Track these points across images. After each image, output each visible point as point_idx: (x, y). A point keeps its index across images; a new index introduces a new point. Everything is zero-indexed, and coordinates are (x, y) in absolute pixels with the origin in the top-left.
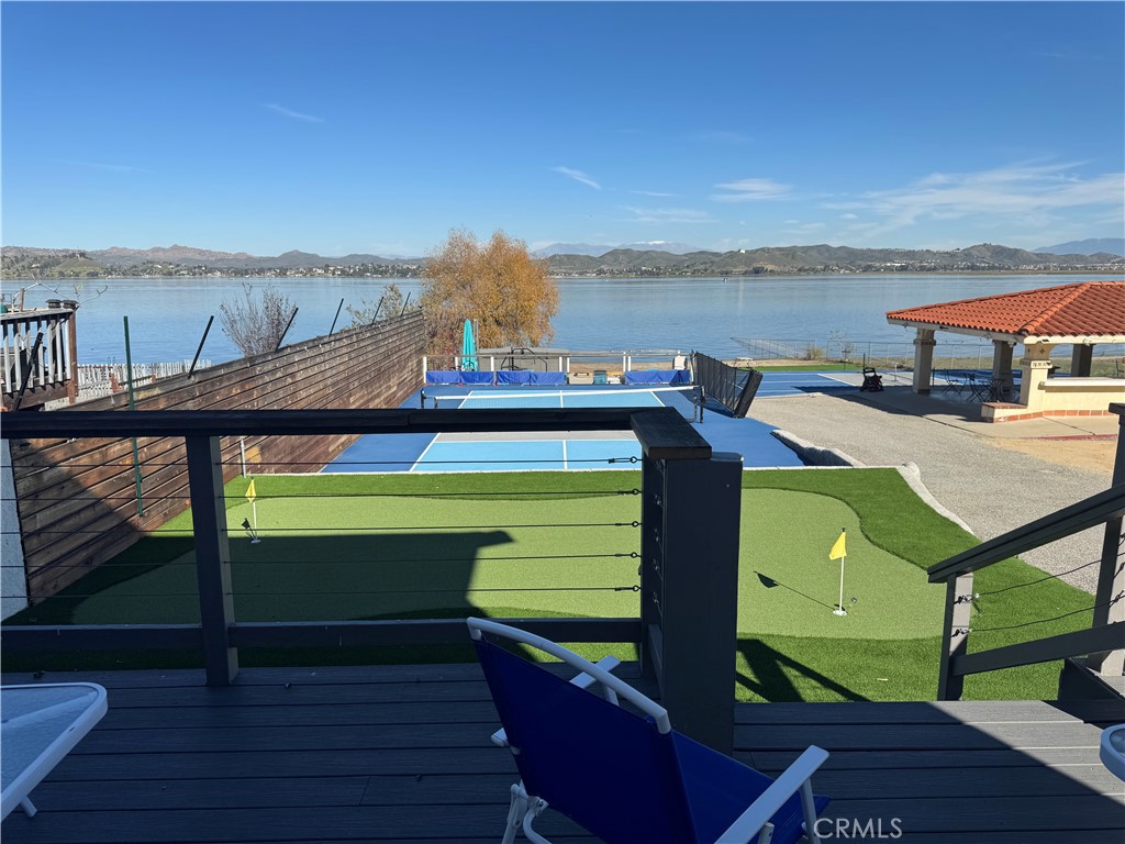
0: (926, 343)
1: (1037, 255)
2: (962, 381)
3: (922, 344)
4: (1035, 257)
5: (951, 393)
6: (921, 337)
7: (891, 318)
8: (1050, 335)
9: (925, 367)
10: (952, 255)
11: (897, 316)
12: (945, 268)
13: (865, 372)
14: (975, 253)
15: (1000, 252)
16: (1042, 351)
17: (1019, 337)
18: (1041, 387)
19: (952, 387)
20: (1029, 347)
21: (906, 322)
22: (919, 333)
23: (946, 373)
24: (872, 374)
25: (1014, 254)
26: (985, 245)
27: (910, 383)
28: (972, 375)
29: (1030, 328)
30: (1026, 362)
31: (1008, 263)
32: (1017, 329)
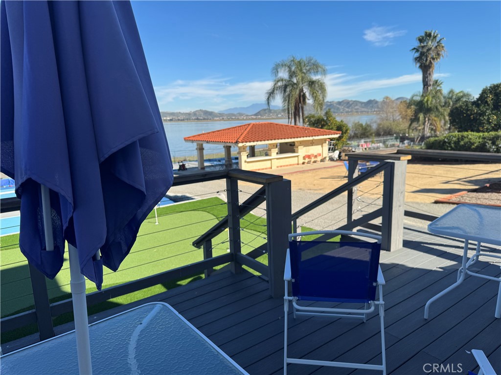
0: (201, 149)
1: (219, 114)
2: (215, 163)
3: (200, 149)
4: (219, 115)
5: (212, 168)
6: (198, 147)
7: (186, 140)
8: (246, 142)
9: (202, 159)
10: (189, 114)
11: (188, 139)
12: (187, 119)
13: (179, 163)
14: (197, 113)
15: (206, 112)
16: (244, 149)
17: (237, 144)
18: (245, 162)
19: (212, 166)
20: (240, 148)
21: (193, 141)
22: (197, 145)
23: (209, 160)
24: (181, 164)
25: (211, 113)
26: (200, 110)
27: (197, 166)
28: (219, 161)
29: (240, 141)
30: (239, 153)
31: (210, 117)
32: (235, 141)
